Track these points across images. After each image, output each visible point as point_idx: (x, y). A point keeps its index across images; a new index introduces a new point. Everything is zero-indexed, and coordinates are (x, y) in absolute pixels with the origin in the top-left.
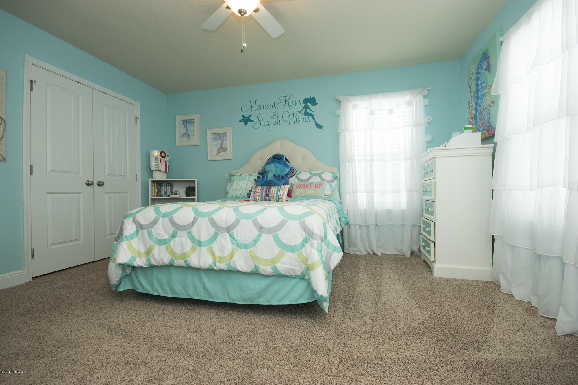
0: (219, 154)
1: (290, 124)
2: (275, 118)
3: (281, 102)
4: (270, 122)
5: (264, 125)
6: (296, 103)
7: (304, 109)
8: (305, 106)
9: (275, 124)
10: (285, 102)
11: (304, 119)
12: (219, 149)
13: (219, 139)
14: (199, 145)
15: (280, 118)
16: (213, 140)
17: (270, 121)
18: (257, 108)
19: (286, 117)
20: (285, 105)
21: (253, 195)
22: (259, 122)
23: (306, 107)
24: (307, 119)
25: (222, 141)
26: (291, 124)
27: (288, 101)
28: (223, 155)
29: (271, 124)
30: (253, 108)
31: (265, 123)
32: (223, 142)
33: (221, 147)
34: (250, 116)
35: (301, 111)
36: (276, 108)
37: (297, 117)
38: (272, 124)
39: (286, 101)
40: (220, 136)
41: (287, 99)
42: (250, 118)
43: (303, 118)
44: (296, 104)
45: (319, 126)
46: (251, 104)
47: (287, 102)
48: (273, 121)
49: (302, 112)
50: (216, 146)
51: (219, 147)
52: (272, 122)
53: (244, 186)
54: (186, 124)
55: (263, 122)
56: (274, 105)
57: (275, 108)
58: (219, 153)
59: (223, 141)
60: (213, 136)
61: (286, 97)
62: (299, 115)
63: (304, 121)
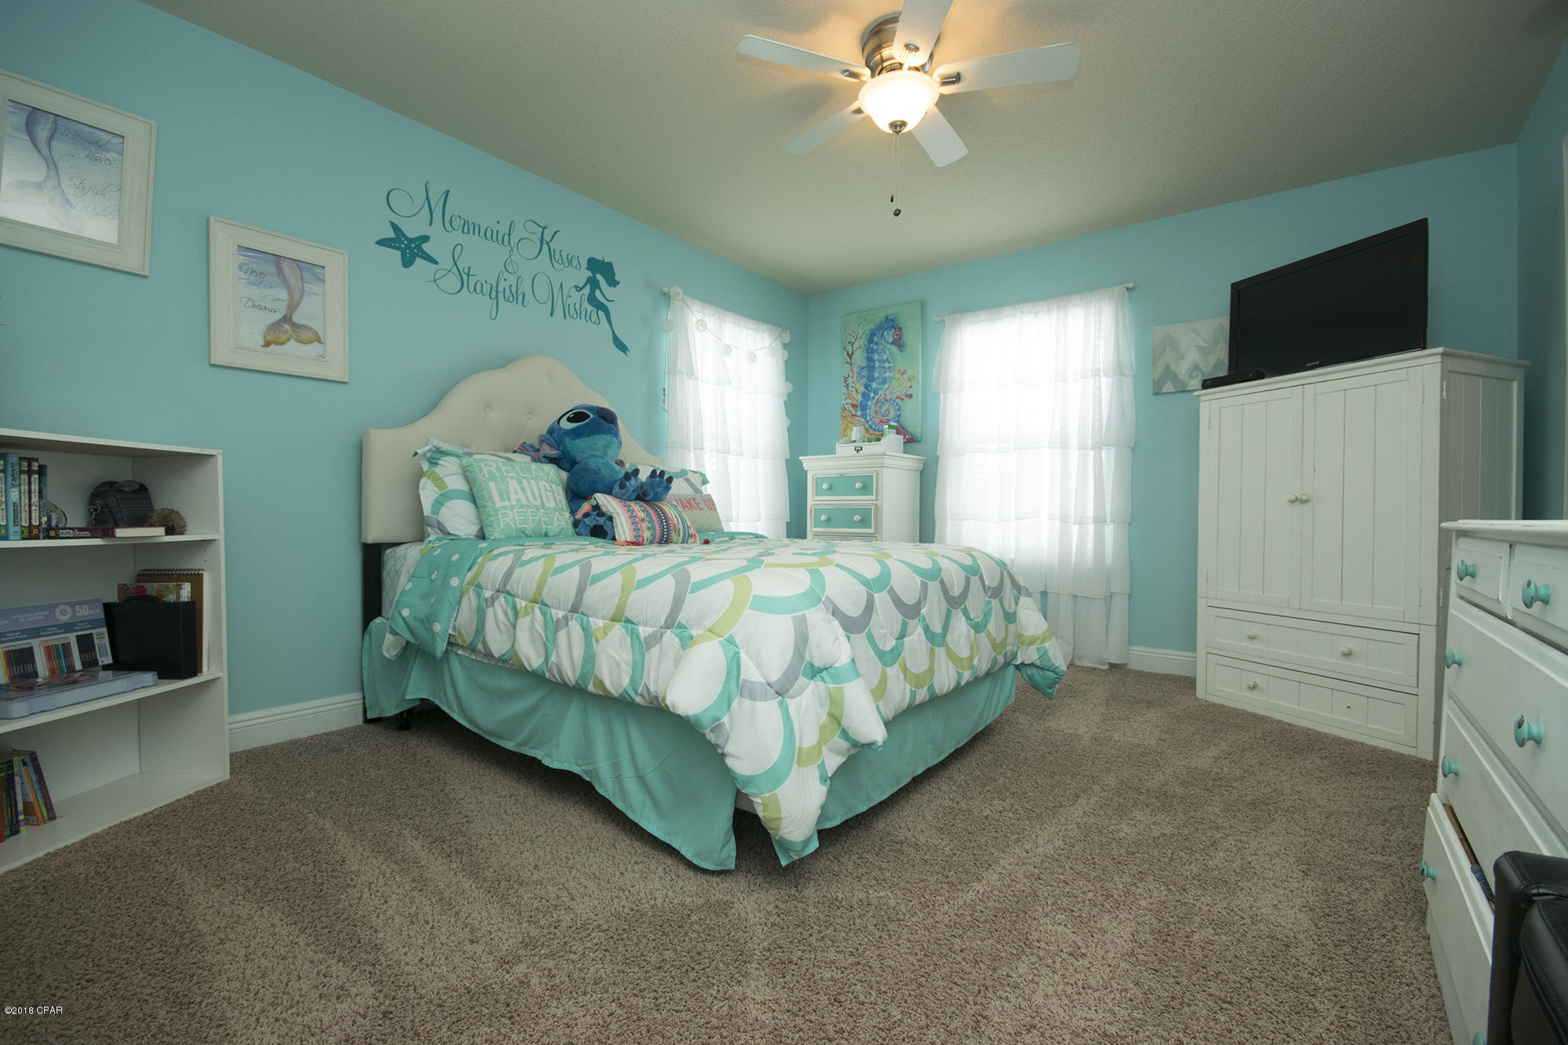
0: (273, 347)
1: (552, 315)
2: (512, 279)
3: (527, 237)
4: (494, 289)
5: (475, 290)
6: (570, 258)
7: (588, 285)
8: (590, 277)
9: (511, 300)
10: (542, 243)
11: (588, 314)
12: (275, 326)
13: (277, 279)
14: (146, 273)
15: (525, 287)
16: (242, 274)
17: (494, 286)
18: (451, 223)
19: (543, 293)
20: (538, 255)
21: (634, 527)
22: (457, 273)
23: (593, 283)
24: (594, 317)
25: (291, 295)
26: (554, 315)
27: (548, 243)
28: (292, 356)
29: (497, 294)
30: (434, 214)
31: (479, 285)
32: (299, 303)
33: (287, 319)
34: (426, 239)
35: (581, 289)
36: (515, 250)
37: (570, 301)
38: (501, 296)
39: (544, 242)
40: (280, 272)
41: (547, 238)
42: (425, 246)
43: (586, 310)
44: (570, 262)
45: (621, 346)
46: (427, 197)
47: (545, 246)
48: (504, 289)
49: (582, 292)
50: (260, 307)
51: (278, 316)
52: (501, 289)
53: (548, 497)
54: (51, 139)
55: (472, 280)
56: (506, 237)
57: (512, 250)
58: (277, 343)
59: (301, 298)
60: (241, 259)
61: (544, 228)
62: (576, 296)
63: (588, 318)
